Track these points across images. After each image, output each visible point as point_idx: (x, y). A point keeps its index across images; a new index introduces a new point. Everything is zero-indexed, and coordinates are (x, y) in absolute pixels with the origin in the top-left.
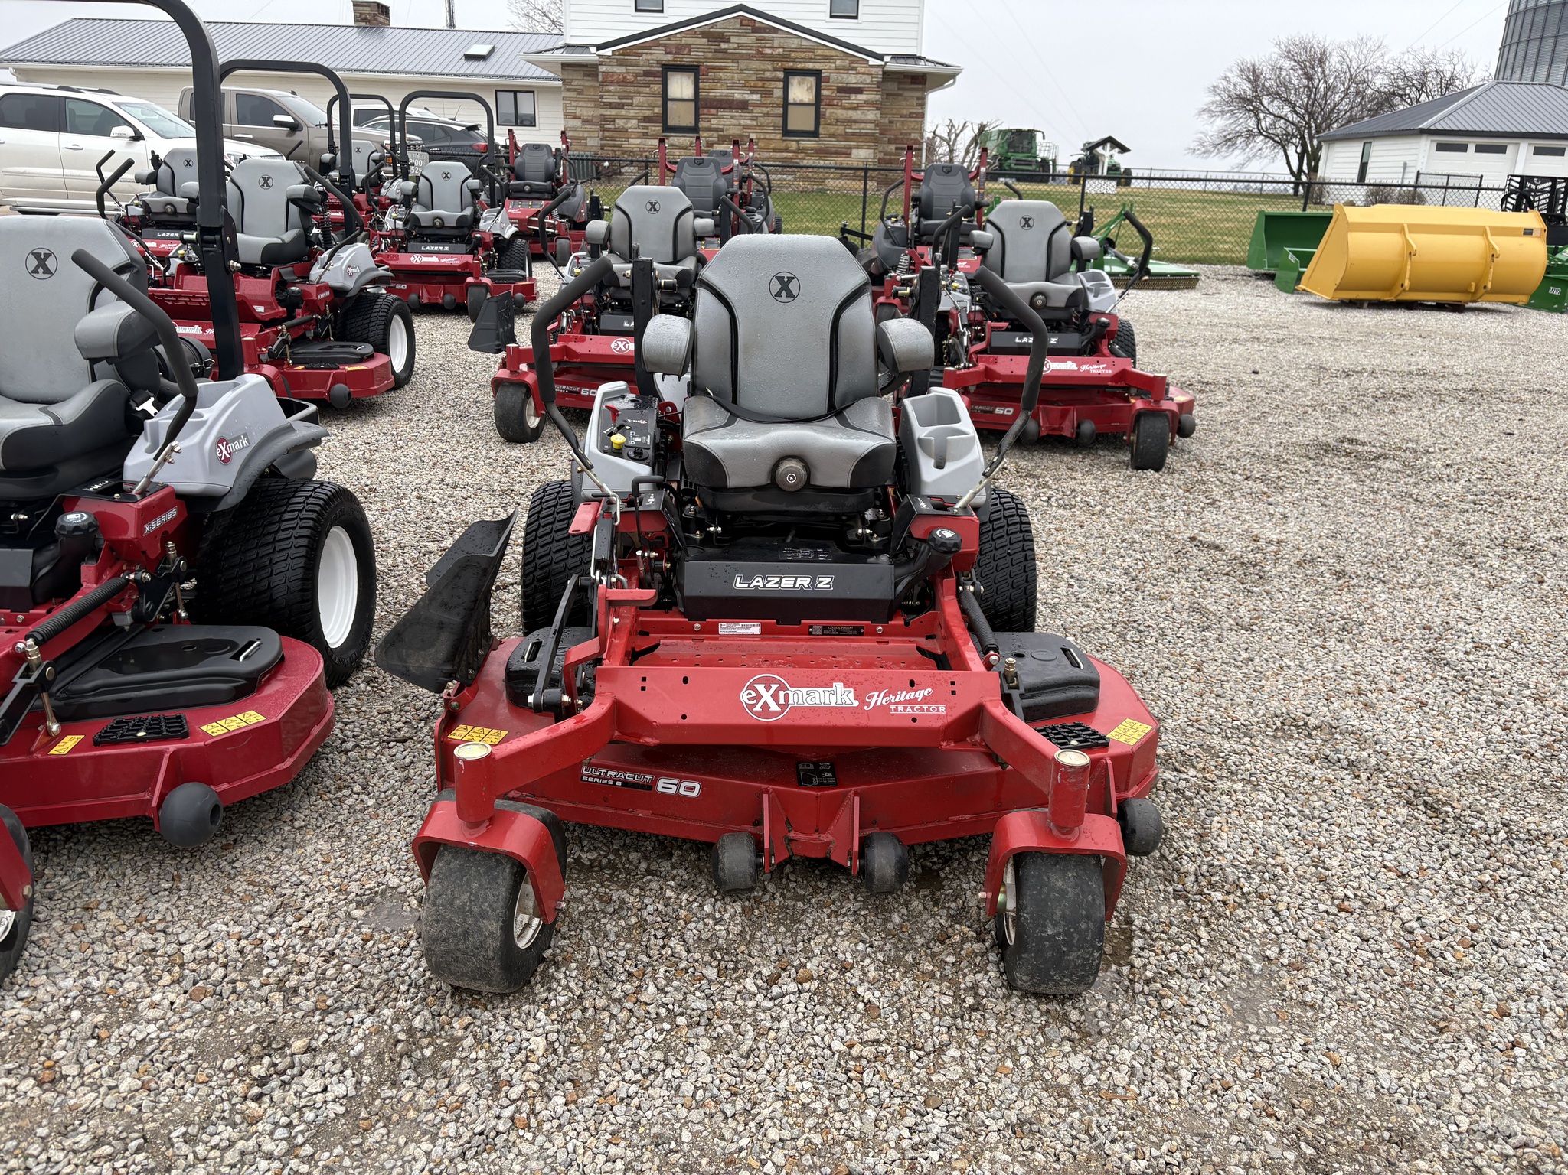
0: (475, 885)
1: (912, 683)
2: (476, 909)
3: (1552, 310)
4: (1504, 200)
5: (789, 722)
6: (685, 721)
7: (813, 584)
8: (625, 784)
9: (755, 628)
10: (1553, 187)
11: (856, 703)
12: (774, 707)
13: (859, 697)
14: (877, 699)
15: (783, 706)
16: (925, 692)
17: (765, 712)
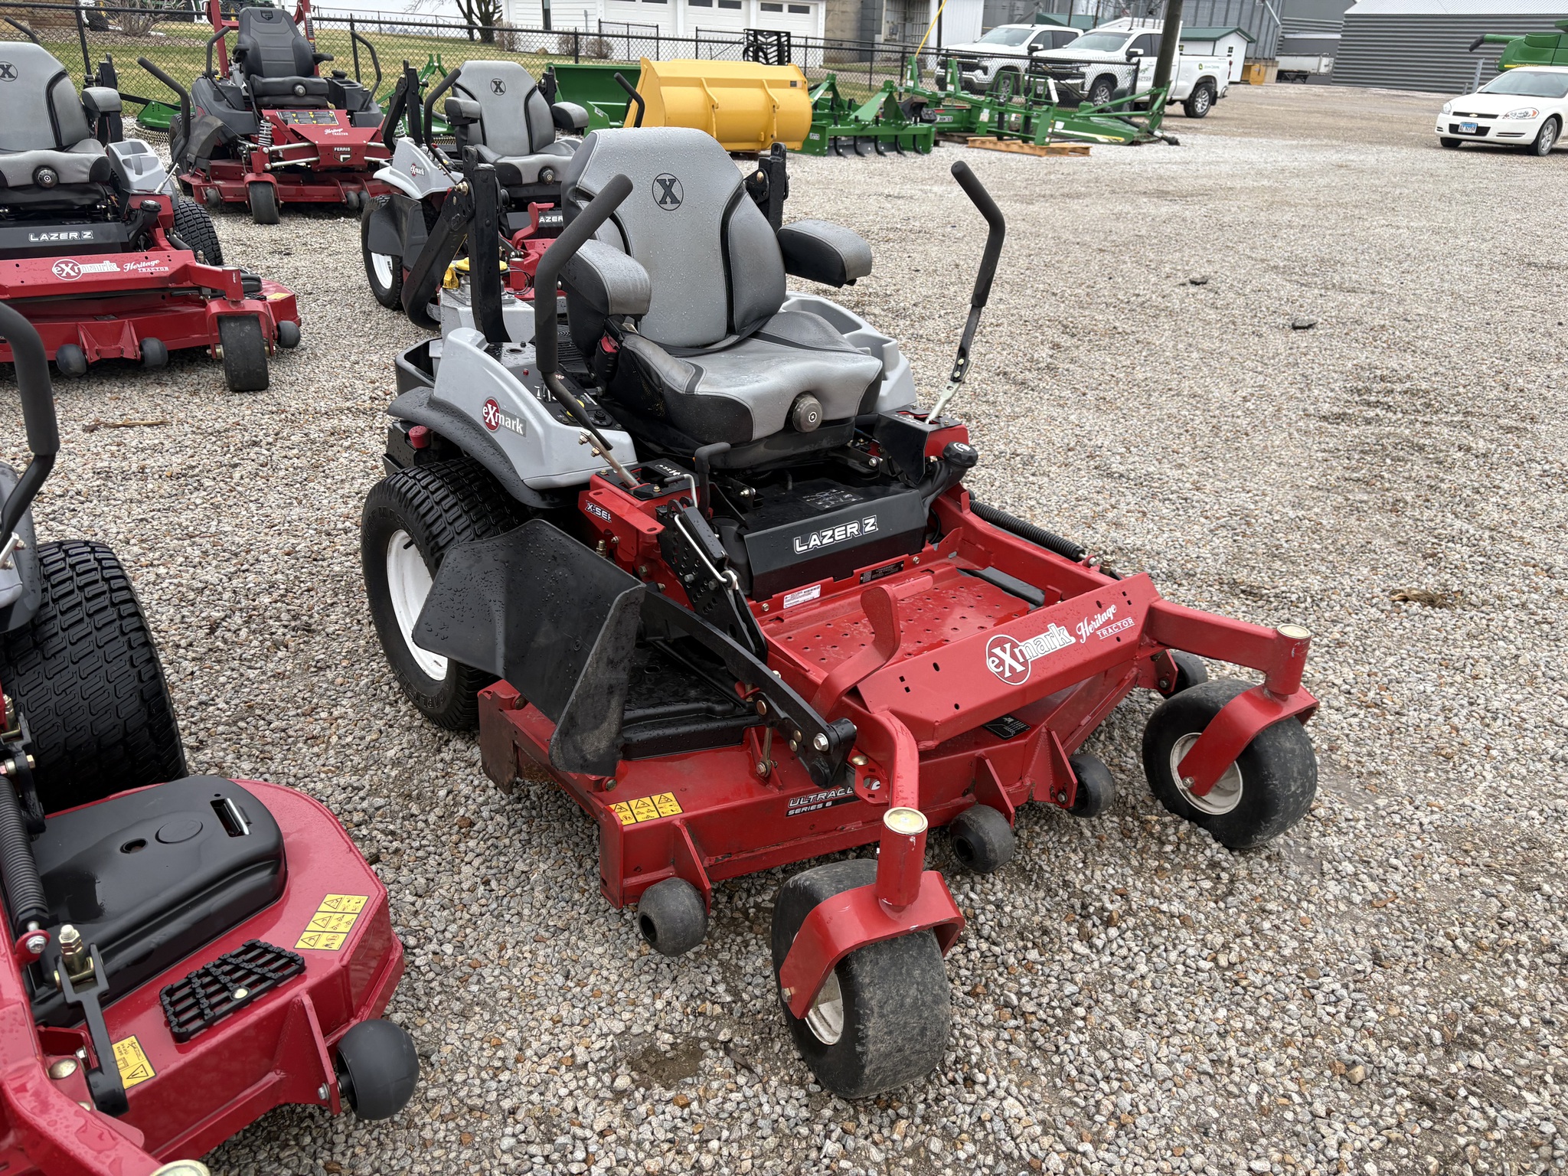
0: (917, 973)
1: (1099, 604)
2: (929, 999)
3: (816, 154)
4: (746, 51)
5: (1037, 679)
6: (962, 709)
7: (861, 529)
8: (836, 802)
9: (815, 592)
10: (779, 40)
11: (1073, 640)
12: (1019, 668)
13: (1072, 633)
14: (1085, 629)
15: (1025, 664)
16: (1112, 610)
17: (1016, 675)
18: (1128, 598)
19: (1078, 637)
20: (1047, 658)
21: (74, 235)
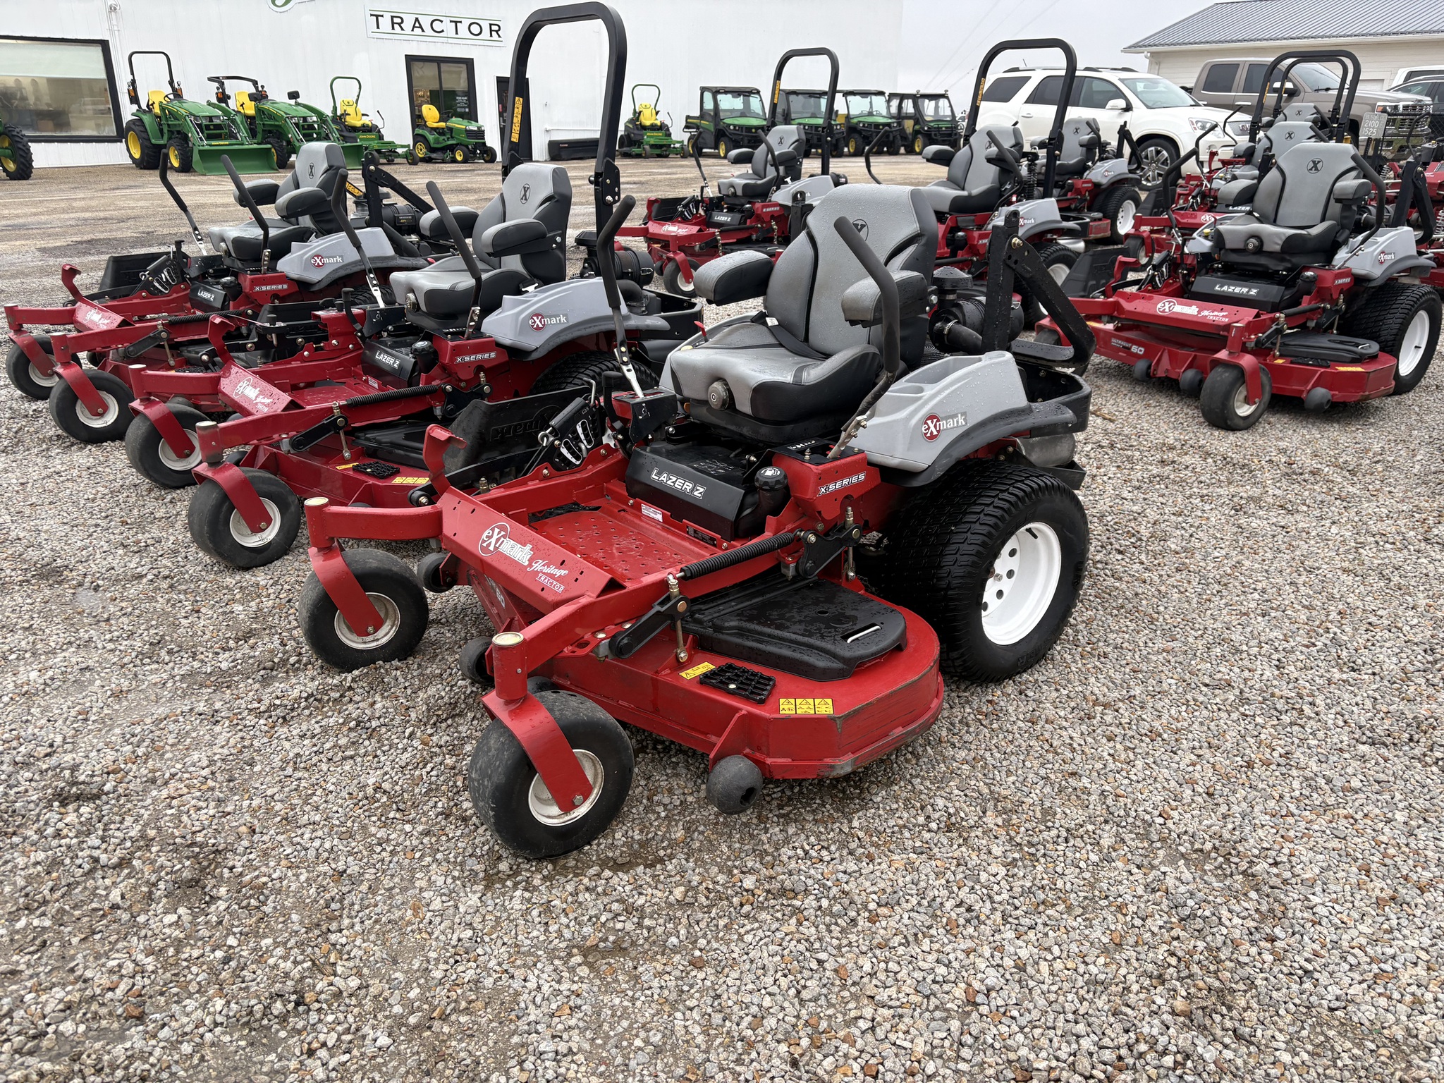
11: (526, 564)
12: (492, 547)
13: (531, 560)
14: (538, 566)
15: (496, 548)
16: (563, 572)
17: (485, 549)
18: (580, 577)
19: (530, 565)
20: (506, 557)
21: (1245, 290)
